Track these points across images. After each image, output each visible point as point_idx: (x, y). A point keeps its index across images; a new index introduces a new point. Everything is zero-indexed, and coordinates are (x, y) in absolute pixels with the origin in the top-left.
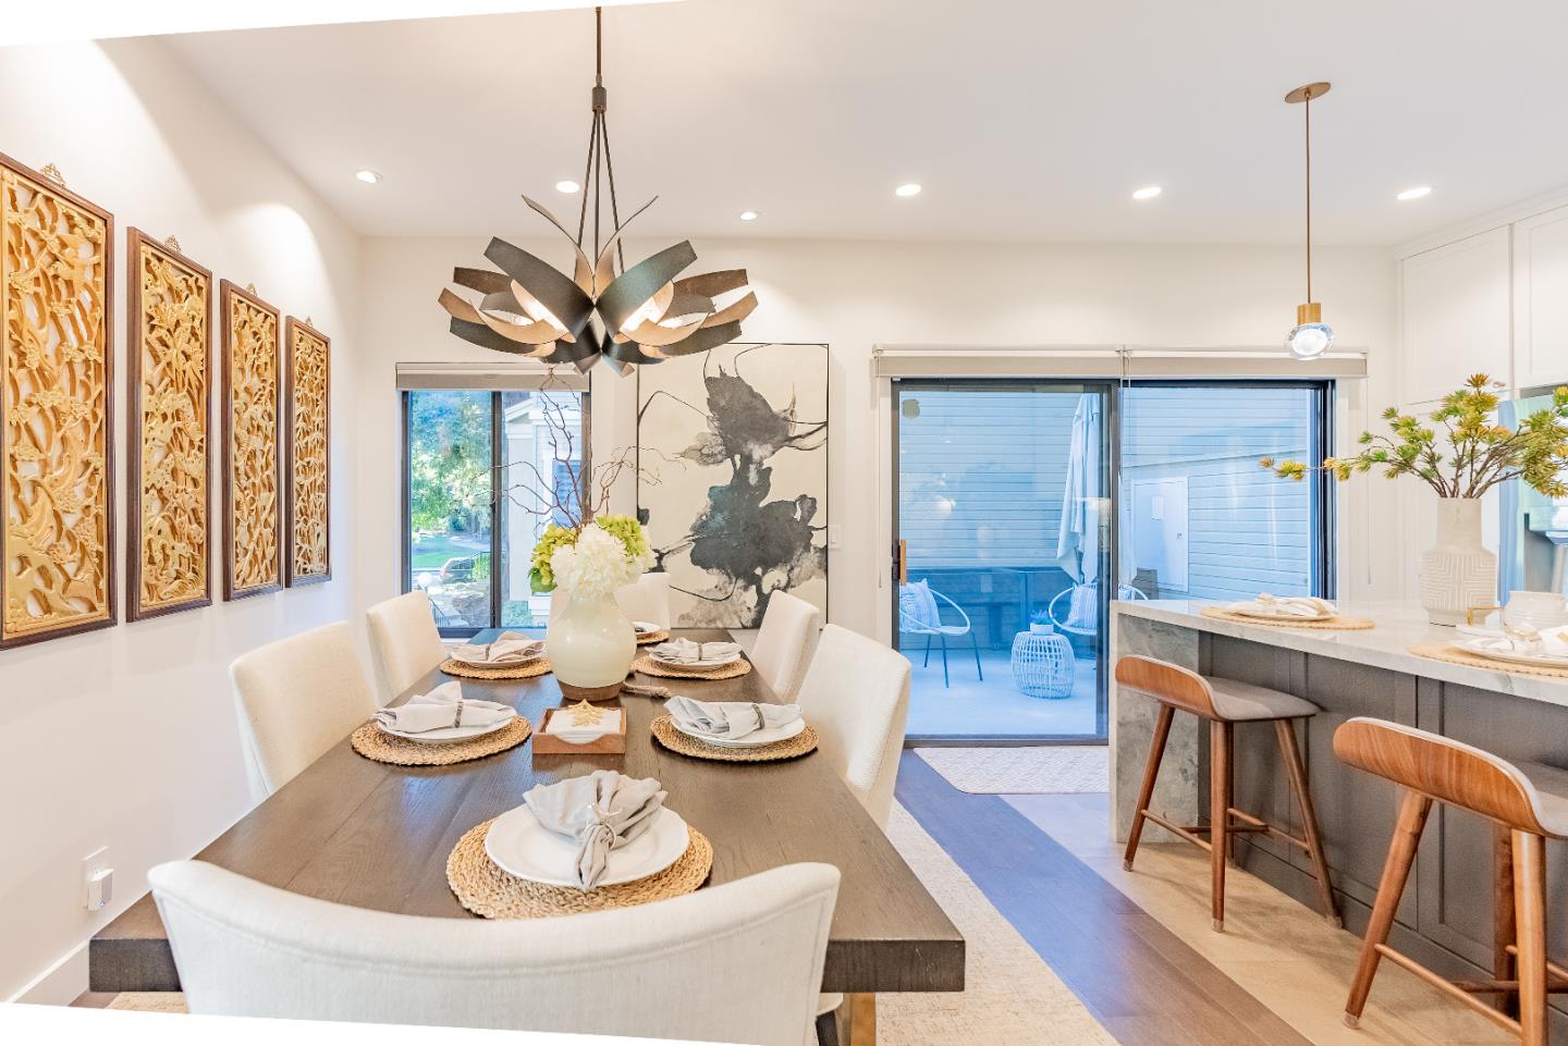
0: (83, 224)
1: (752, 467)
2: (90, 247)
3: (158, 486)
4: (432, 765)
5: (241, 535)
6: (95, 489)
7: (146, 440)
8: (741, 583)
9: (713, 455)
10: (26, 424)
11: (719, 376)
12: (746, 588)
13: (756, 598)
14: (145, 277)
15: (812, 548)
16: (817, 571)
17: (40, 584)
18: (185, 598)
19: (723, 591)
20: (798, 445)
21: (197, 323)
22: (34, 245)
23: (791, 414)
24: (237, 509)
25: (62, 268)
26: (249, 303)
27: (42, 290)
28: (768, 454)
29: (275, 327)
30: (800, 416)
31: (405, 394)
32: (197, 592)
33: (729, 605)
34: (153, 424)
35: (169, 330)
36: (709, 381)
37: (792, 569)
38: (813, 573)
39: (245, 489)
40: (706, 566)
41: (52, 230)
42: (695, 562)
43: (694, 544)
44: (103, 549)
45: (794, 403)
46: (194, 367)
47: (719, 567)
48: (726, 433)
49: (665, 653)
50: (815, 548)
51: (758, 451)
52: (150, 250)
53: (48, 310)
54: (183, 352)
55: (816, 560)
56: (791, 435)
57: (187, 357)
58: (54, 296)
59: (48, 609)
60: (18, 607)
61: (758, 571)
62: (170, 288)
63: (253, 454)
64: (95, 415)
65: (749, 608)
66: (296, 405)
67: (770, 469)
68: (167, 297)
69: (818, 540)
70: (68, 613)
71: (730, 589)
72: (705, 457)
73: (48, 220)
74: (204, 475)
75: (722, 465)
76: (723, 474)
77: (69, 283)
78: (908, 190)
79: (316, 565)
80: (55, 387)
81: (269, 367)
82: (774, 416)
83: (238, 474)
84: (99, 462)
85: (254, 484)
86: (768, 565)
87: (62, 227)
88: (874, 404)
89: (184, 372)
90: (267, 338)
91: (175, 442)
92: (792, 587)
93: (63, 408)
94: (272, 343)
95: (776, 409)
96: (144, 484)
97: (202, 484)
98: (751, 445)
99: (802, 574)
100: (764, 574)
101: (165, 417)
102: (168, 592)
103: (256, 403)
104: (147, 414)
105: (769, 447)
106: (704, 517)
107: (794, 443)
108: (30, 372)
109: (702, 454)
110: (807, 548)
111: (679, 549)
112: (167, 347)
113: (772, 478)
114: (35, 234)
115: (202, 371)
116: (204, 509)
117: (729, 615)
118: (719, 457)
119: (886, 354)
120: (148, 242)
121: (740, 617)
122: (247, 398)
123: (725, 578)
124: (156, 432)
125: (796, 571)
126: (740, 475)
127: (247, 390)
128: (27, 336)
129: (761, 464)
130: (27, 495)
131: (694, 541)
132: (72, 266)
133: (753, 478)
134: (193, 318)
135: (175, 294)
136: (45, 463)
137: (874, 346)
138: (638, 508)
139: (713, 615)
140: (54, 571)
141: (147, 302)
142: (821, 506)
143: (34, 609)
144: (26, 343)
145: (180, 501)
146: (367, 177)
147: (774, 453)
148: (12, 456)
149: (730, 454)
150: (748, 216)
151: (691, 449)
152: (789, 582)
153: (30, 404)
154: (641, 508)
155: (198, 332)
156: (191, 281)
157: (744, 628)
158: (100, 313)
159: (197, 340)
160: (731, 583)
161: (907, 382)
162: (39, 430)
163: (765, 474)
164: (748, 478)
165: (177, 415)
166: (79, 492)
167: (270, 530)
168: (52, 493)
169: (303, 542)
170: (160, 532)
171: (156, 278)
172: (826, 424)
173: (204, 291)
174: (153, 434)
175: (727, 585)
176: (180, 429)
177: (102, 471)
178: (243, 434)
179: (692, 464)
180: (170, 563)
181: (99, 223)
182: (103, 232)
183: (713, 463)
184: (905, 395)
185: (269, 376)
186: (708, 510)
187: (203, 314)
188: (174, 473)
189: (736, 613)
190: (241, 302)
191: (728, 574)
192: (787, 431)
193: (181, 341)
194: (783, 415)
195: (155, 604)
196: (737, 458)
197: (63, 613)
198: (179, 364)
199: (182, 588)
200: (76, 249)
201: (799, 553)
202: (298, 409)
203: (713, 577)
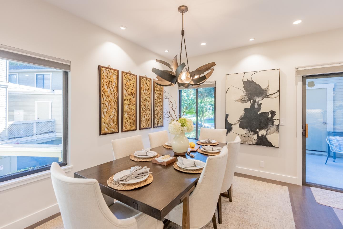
0: (114, 73)
1: (256, 103)
2: (115, 76)
3: (126, 111)
4: (136, 161)
5: (143, 119)
6: (115, 112)
7: (124, 104)
8: (252, 133)
9: (245, 100)
10: (105, 103)
11: (247, 81)
12: (254, 134)
13: (257, 137)
14: (124, 78)
15: (274, 125)
16: (276, 131)
17: (107, 126)
18: (132, 129)
19: (248, 135)
20: (270, 97)
21: (134, 84)
22: (106, 77)
23: (268, 89)
24: (142, 114)
25: (110, 80)
26: (145, 79)
27: (107, 84)
28: (260, 100)
29: (151, 82)
30: (270, 89)
31: (180, 90)
32: (134, 128)
33: (249, 138)
34: (125, 101)
35: (129, 86)
36: (244, 82)
37: (268, 130)
38: (274, 132)
39: (144, 111)
40: (243, 128)
41: (109, 74)
42: (240, 127)
43: (240, 123)
44: (117, 121)
45: (269, 86)
46: (133, 92)
47: (247, 128)
48: (249, 95)
49: (204, 148)
50: (275, 125)
51: (257, 99)
52: (125, 74)
53: (108, 86)
54: (131, 89)
55: (276, 128)
56: (268, 94)
57: (132, 90)
58: (109, 84)
59: (108, 130)
60: (103, 129)
61: (258, 130)
62: (129, 79)
63: (145, 105)
64: (115, 101)
65: (255, 140)
66: (155, 95)
67: (261, 104)
68: (128, 81)
69: (276, 123)
70: (111, 130)
71: (250, 134)
72: (243, 101)
73: (108, 73)
74: (135, 109)
75: (247, 103)
76: (248, 105)
77: (112, 82)
78: (298, 22)
79: (160, 124)
80: (109, 98)
81: (149, 89)
82: (263, 90)
83: (142, 108)
84: (116, 108)
85: (146, 110)
86: (261, 128)
87: (111, 74)
88: (296, 84)
89: (132, 92)
90: (149, 84)
91: (130, 104)
92: (268, 135)
93: (110, 100)
94: (150, 85)
95: (263, 88)
96: (124, 111)
97: (135, 110)
98: (255, 98)
99: (271, 132)
100: (259, 131)
101: (128, 100)
102: (129, 128)
103: (146, 96)
104: (125, 100)
105: (261, 98)
106: (243, 116)
107: (269, 96)
108: (106, 96)
109: (242, 100)
110: (273, 124)
111: (236, 124)
112: (128, 89)
113: (262, 106)
114: (106, 76)
115: (135, 92)
116: (135, 114)
117: (249, 141)
118: (247, 101)
119: (299, 69)
120: (125, 73)
121: (252, 142)
122: (144, 95)
123: (248, 131)
124: (126, 102)
125: (269, 131)
126: (252, 106)
127: (144, 94)
128: (105, 91)
129: (258, 102)
130: (105, 113)
131: (240, 122)
132: (112, 79)
133: (256, 106)
134: (133, 83)
135: (130, 80)
136: (108, 109)
137: (296, 68)
138: (226, 114)
139: (245, 140)
140: (109, 124)
141: (125, 82)
142: (277, 114)
143: (106, 130)
144: (105, 92)
145: (130, 113)
146: (166, 51)
147: (262, 99)
148: (103, 108)
149: (250, 100)
150: (252, 40)
151: (239, 99)
152: (267, 134)
153: (105, 100)
154: (227, 113)
155: (134, 85)
156: (133, 77)
157: (253, 144)
158: (117, 85)
159: (134, 87)
160: (250, 133)
161: (308, 77)
162: (107, 104)
163: (260, 105)
164: (255, 106)
165: (130, 99)
166: (113, 113)
167: (149, 118)
168: (109, 113)
169: (157, 120)
170: (127, 118)
171: (126, 78)
172: (279, 91)
173: (135, 79)
174: (126, 103)
175: (249, 133)
176: (131, 102)
177: (117, 109)
178: (143, 101)
179: (239, 103)
180: (129, 123)
181: (116, 72)
182: (117, 73)
183: (245, 103)
184: (308, 81)
185: (149, 91)
186: (244, 114)
187: (135, 82)
188: (130, 108)
189: (251, 140)
190: (143, 79)
191: (249, 130)
192: (266, 94)
193: (131, 87)
194: (265, 89)
195: (126, 130)
196: (252, 101)
197: (110, 130)
198: (131, 91)
199: (131, 127)
200: (112, 77)
201: (270, 126)
202: (156, 96)
203: (245, 131)
